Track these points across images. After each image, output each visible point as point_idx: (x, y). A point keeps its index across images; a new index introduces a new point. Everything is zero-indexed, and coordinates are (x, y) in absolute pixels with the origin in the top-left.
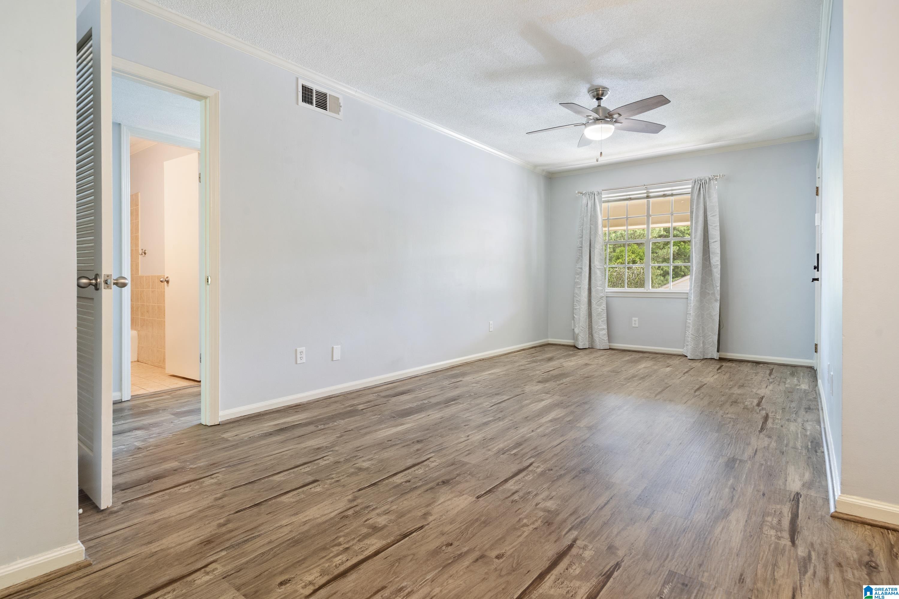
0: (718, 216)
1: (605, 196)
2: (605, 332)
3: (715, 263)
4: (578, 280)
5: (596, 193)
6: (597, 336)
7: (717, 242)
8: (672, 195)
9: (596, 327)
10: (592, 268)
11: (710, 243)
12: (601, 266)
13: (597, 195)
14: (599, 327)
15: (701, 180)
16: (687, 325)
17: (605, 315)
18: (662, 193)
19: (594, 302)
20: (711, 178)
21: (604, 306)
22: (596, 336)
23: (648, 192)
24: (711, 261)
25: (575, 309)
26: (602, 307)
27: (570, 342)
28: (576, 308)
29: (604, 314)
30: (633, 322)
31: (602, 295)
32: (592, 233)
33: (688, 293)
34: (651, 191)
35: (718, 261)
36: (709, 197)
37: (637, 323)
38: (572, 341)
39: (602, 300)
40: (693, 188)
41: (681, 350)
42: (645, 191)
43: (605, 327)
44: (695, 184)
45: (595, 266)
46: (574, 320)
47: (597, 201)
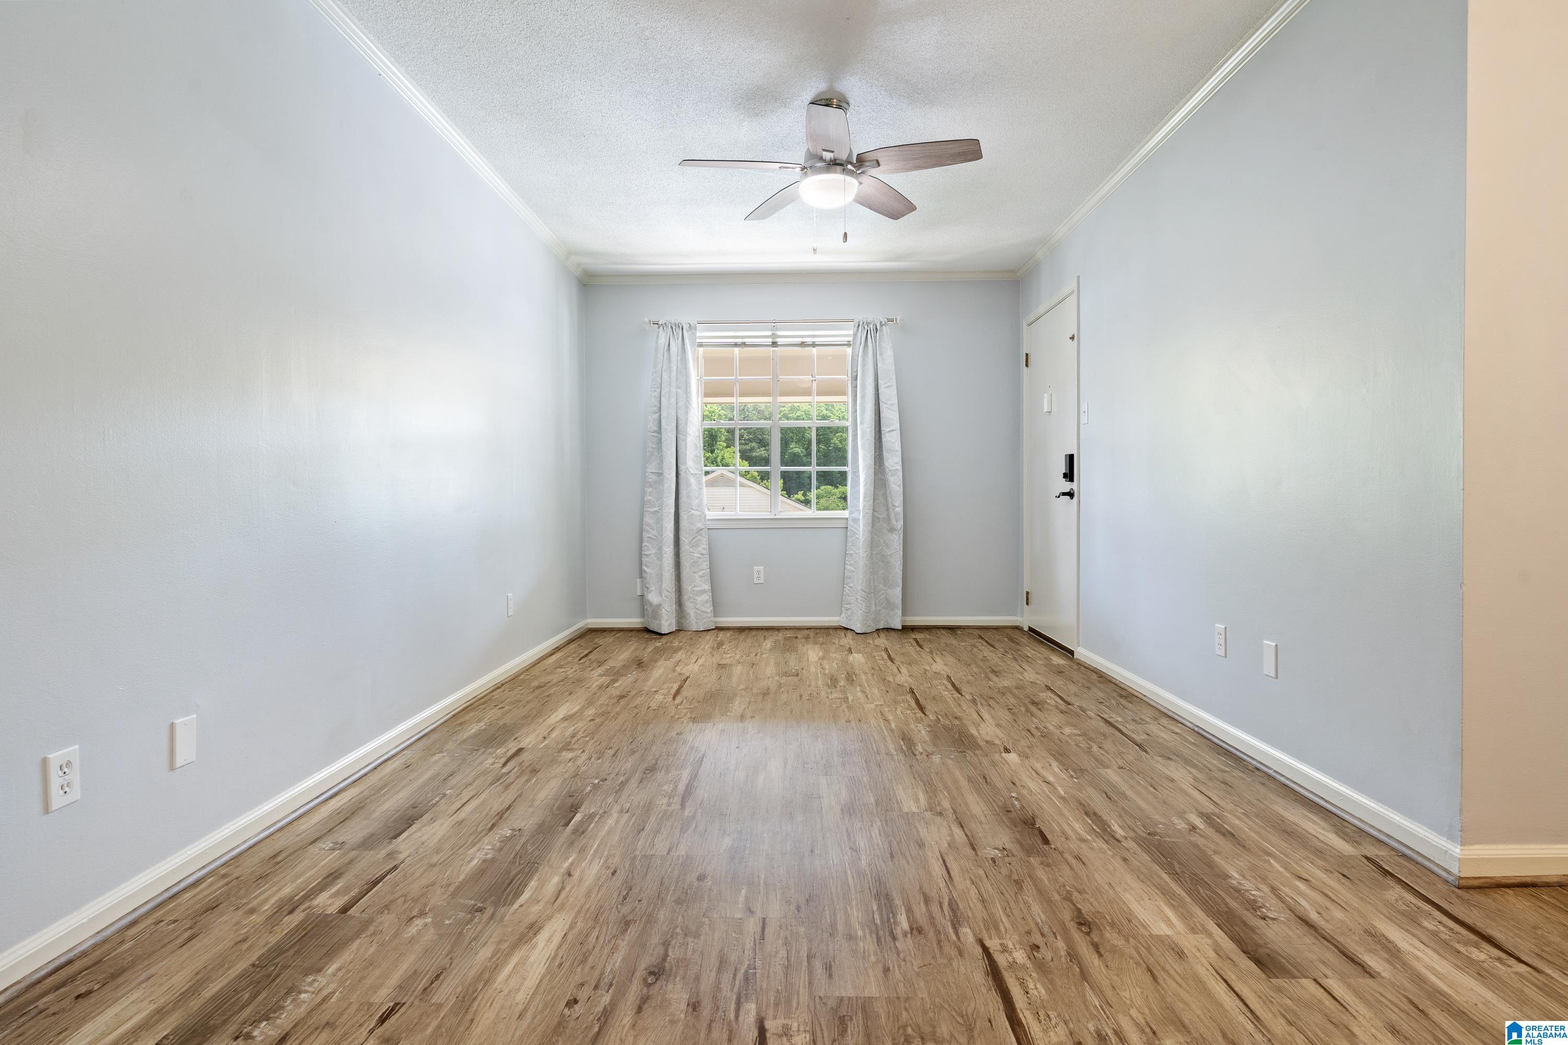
0: (895, 387)
1: (703, 334)
2: (707, 597)
3: (893, 466)
4: (650, 498)
5: (685, 327)
6: (692, 605)
7: (895, 432)
8: (814, 345)
9: (689, 588)
10: (682, 473)
11: (883, 432)
12: (697, 469)
13: (687, 331)
14: (694, 589)
15: (868, 324)
16: (846, 574)
17: (705, 565)
18: (800, 340)
19: (685, 539)
20: (883, 323)
21: (703, 547)
22: (690, 608)
23: (774, 336)
24: (886, 464)
25: (646, 555)
26: (700, 549)
27: (634, 621)
28: (647, 553)
29: (705, 563)
30: (756, 575)
31: (699, 525)
32: (680, 404)
33: (847, 519)
34: (779, 333)
35: (897, 463)
36: (881, 354)
37: (762, 575)
38: (639, 620)
39: (700, 535)
40: (855, 335)
41: (837, 619)
42: (769, 333)
43: (707, 587)
44: (858, 330)
45: (687, 468)
46: (641, 576)
47: (687, 341)
